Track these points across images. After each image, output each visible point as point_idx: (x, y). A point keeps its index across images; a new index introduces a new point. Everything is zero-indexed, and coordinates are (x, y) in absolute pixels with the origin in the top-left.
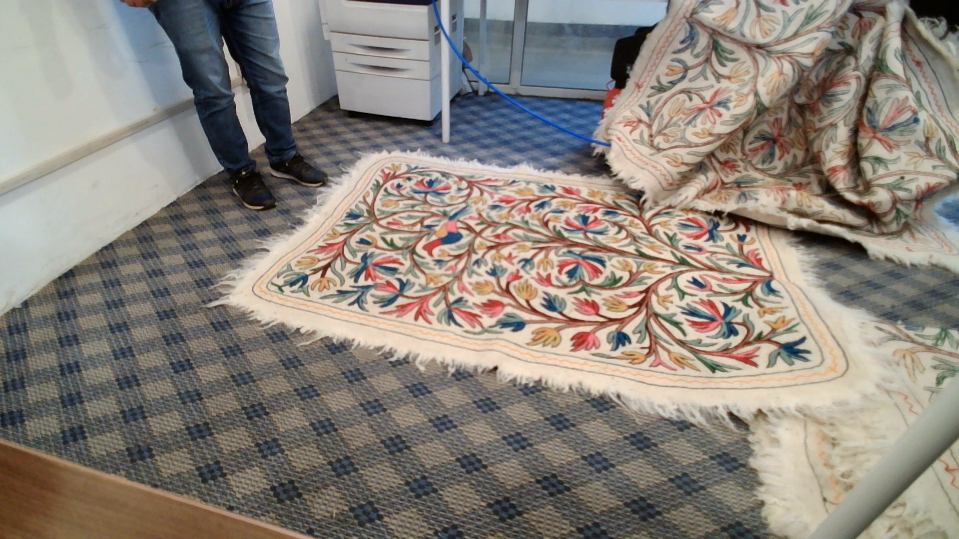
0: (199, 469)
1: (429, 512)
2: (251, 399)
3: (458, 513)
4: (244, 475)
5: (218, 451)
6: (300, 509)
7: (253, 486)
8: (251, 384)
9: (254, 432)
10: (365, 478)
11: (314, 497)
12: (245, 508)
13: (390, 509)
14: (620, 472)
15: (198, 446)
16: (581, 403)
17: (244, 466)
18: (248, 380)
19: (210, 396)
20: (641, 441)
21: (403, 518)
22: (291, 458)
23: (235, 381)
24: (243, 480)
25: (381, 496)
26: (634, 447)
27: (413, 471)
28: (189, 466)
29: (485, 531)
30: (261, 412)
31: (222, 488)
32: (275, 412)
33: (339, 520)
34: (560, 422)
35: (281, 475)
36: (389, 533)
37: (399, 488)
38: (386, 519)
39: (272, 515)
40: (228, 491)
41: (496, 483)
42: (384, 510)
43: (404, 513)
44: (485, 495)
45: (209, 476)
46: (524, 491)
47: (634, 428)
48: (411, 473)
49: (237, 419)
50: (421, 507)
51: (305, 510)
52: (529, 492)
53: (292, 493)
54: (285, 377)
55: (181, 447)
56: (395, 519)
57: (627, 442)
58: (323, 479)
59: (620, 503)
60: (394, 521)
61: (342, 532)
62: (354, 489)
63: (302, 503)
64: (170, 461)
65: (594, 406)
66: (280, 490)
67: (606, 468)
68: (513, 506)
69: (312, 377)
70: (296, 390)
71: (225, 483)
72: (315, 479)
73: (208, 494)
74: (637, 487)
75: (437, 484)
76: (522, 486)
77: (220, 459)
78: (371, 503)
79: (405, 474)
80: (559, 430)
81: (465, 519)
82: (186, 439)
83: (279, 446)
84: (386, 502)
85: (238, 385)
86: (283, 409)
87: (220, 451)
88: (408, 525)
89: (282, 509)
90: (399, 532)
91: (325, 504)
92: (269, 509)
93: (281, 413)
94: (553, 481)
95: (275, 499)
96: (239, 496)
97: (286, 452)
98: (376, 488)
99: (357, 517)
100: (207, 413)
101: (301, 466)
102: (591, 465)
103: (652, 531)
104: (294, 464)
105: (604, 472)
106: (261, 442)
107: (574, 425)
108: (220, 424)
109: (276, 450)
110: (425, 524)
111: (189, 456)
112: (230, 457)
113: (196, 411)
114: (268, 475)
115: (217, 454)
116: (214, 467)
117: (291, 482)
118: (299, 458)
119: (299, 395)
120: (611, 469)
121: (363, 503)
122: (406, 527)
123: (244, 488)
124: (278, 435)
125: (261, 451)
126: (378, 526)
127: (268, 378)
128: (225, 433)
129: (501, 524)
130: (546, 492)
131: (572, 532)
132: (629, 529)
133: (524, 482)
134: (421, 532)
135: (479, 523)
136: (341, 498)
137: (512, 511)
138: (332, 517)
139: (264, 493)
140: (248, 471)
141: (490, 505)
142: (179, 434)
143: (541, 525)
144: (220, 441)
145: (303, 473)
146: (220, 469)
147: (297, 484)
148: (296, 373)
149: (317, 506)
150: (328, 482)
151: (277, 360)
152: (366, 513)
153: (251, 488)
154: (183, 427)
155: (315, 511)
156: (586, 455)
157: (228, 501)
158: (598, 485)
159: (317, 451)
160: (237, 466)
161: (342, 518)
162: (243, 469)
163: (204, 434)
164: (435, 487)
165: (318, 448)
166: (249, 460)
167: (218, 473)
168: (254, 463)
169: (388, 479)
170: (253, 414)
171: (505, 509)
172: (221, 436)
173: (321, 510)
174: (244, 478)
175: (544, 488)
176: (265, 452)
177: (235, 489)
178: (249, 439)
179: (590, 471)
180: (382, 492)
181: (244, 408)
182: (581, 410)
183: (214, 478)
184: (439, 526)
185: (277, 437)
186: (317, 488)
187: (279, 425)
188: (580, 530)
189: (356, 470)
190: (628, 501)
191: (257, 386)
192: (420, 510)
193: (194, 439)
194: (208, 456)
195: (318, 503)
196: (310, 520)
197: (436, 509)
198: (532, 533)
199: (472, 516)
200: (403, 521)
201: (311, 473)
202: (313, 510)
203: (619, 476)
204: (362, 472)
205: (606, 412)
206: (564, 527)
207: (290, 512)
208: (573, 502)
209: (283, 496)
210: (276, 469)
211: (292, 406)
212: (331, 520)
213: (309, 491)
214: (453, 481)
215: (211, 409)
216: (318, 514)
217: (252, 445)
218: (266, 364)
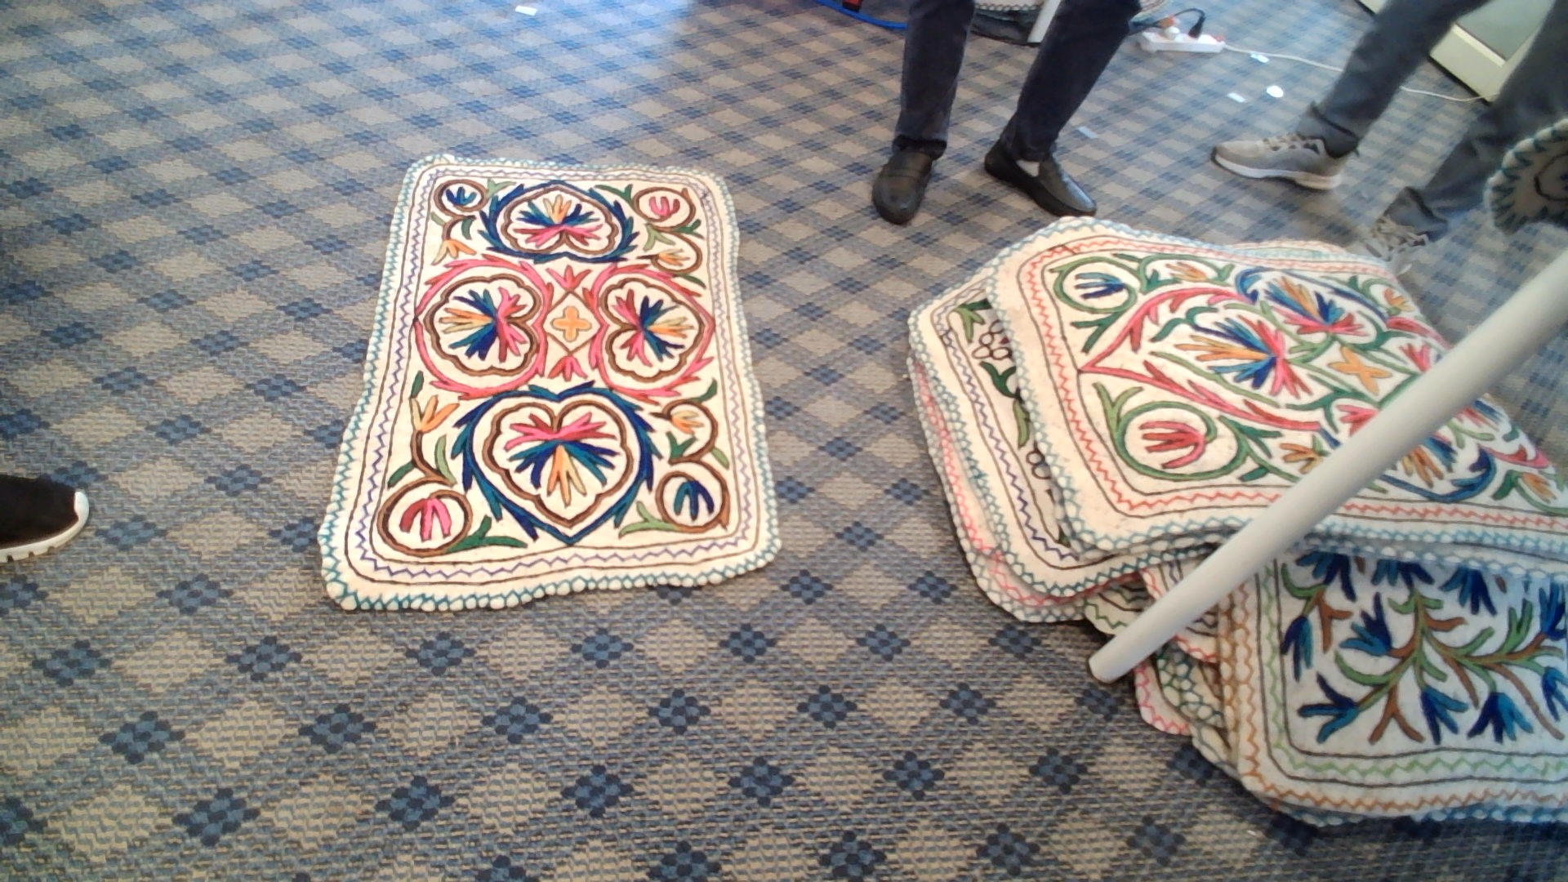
0: (107, 739)
1: (629, 683)
2: (170, 571)
3: (678, 670)
4: (227, 724)
5: (140, 693)
6: (380, 750)
7: (258, 738)
8: (156, 540)
9: (213, 636)
10: (492, 661)
11: (402, 721)
12: (259, 783)
13: (559, 700)
14: (893, 543)
15: (81, 693)
16: (813, 453)
17: (220, 706)
18: (143, 534)
19: (66, 585)
20: (907, 492)
21: (588, 707)
22: (323, 666)
23: (114, 541)
24: (230, 734)
25: (537, 683)
26: (900, 502)
27: (578, 626)
28: (79, 740)
29: (727, 684)
30: (210, 594)
31: (188, 760)
32: (245, 586)
33: (467, 746)
34: (791, 490)
35: (314, 702)
36: (571, 738)
37: (563, 660)
38: (557, 717)
39: (323, 778)
40: (203, 763)
41: (722, 607)
42: (548, 704)
43: (585, 698)
44: (711, 630)
45: (140, 747)
46: (767, 608)
47: (894, 474)
48: (577, 630)
49: (158, 619)
50: (612, 680)
51: (393, 748)
52: (775, 608)
53: (351, 728)
54: (236, 512)
55: (39, 708)
56: (572, 712)
57: (890, 497)
58: (410, 685)
59: (903, 588)
60: (572, 717)
61: (485, 764)
62: (478, 687)
63: (379, 739)
64: (23, 741)
65: (833, 454)
66: (322, 730)
67: (871, 543)
68: (759, 635)
69: (302, 501)
70: (274, 534)
71: (184, 749)
72: (389, 690)
73: (157, 781)
74: (919, 559)
75: (629, 636)
76: (763, 602)
77: (153, 708)
78: (520, 701)
79: (567, 635)
80: (793, 502)
81: (691, 677)
82: (43, 689)
83: (283, 649)
84: (549, 690)
85: (125, 548)
86: (262, 578)
87: (147, 690)
88: (601, 715)
89: (342, 761)
90: (588, 731)
91: (431, 728)
92: (315, 769)
93: (260, 585)
94: (806, 581)
95: (320, 748)
96: (236, 765)
97: (306, 657)
98: (521, 673)
99: (501, 730)
100: (71, 622)
101: (349, 674)
102: (852, 542)
103: (953, 614)
104: (334, 675)
105: (871, 548)
106: (239, 652)
107: (811, 490)
108: (118, 637)
109: (282, 658)
110: (629, 704)
111: (70, 719)
112: (177, 698)
113: (40, 623)
114: (284, 709)
115: (139, 699)
116: (144, 726)
117: (343, 709)
118: (342, 661)
119: (286, 541)
120: (879, 542)
121: (505, 704)
122: (598, 719)
123: (237, 748)
124: (273, 628)
125: (244, 669)
126: (547, 732)
127: (195, 520)
128: (137, 654)
129: (750, 667)
130: (799, 600)
131: (851, 647)
132: (922, 621)
133: (763, 595)
134: (626, 719)
135: (715, 676)
136: (458, 709)
137: (759, 643)
138: (452, 744)
139: (289, 744)
140: (229, 713)
141: (724, 644)
142: (19, 682)
143: (806, 650)
144: (135, 672)
145: (358, 685)
146: (163, 726)
147: (353, 710)
148: (258, 500)
149: (415, 735)
150: (420, 689)
151: (201, 480)
152: (515, 719)
153: (253, 743)
154: (26, 665)
155: (414, 744)
156: (840, 530)
157: (213, 781)
158: (866, 570)
159: (372, 638)
160: (204, 712)
161: (474, 740)
162: (221, 712)
163: (86, 666)
164: (626, 640)
165: (372, 633)
166: (227, 692)
167: (162, 736)
168: (240, 695)
169: (537, 651)
170: (192, 602)
171: (748, 643)
172: (132, 662)
173: (425, 739)
174: (231, 728)
175: (797, 595)
176: (255, 668)
177: (217, 755)
178: (206, 652)
179: (852, 552)
180: (534, 675)
181: (161, 594)
182: (816, 464)
183: (155, 747)
184: (654, 700)
185: (268, 633)
186: (401, 704)
187: (264, 610)
188: (861, 642)
189: (470, 653)
190: (912, 581)
191: (174, 541)
192: (613, 685)
193: (65, 682)
194: (119, 709)
195: (413, 730)
196: (411, 763)
197: (639, 675)
198: (798, 666)
199: (703, 668)
200: (590, 712)
201: (377, 681)
202: (407, 745)
203: (892, 549)
204: (484, 653)
205: (851, 459)
206: (839, 643)
207: (361, 763)
208: (841, 604)
209: (333, 738)
210: (296, 693)
211: (282, 568)
212: (452, 752)
213: (388, 714)
214: (653, 624)
215: (79, 612)
216: (423, 748)
217: (220, 661)
218: (174, 494)
